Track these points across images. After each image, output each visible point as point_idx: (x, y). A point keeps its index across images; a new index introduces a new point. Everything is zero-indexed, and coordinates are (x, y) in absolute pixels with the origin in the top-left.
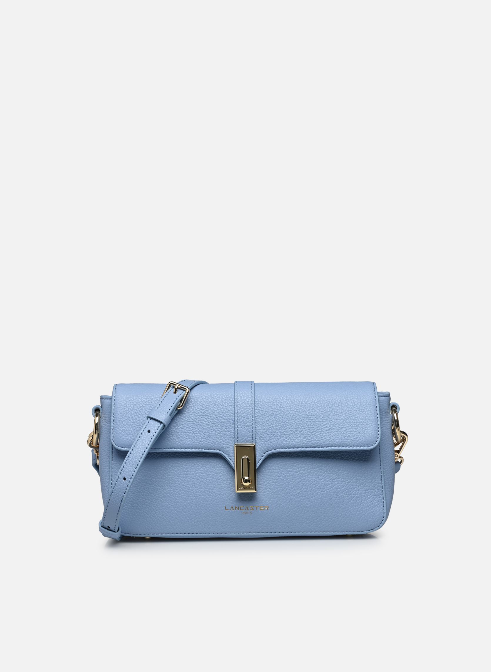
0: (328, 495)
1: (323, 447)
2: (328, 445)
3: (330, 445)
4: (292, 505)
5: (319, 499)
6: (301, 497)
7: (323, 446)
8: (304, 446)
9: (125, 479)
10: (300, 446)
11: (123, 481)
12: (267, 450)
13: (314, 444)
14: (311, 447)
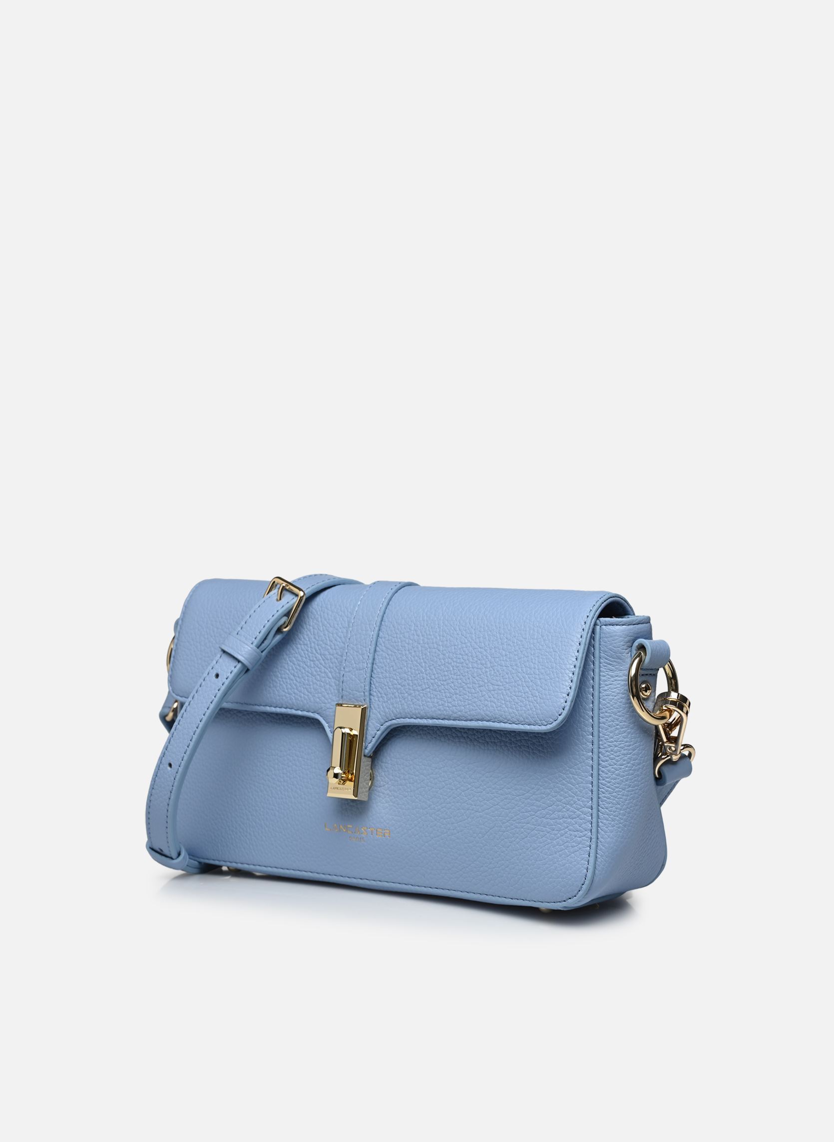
0: (486, 820)
1: (471, 720)
2: (477, 716)
3: (480, 717)
4: (427, 834)
5: (472, 827)
6: (441, 818)
7: (469, 718)
8: (441, 715)
9: (170, 765)
10: (435, 715)
11: (166, 769)
12: (385, 718)
13: (456, 713)
14: (451, 718)
